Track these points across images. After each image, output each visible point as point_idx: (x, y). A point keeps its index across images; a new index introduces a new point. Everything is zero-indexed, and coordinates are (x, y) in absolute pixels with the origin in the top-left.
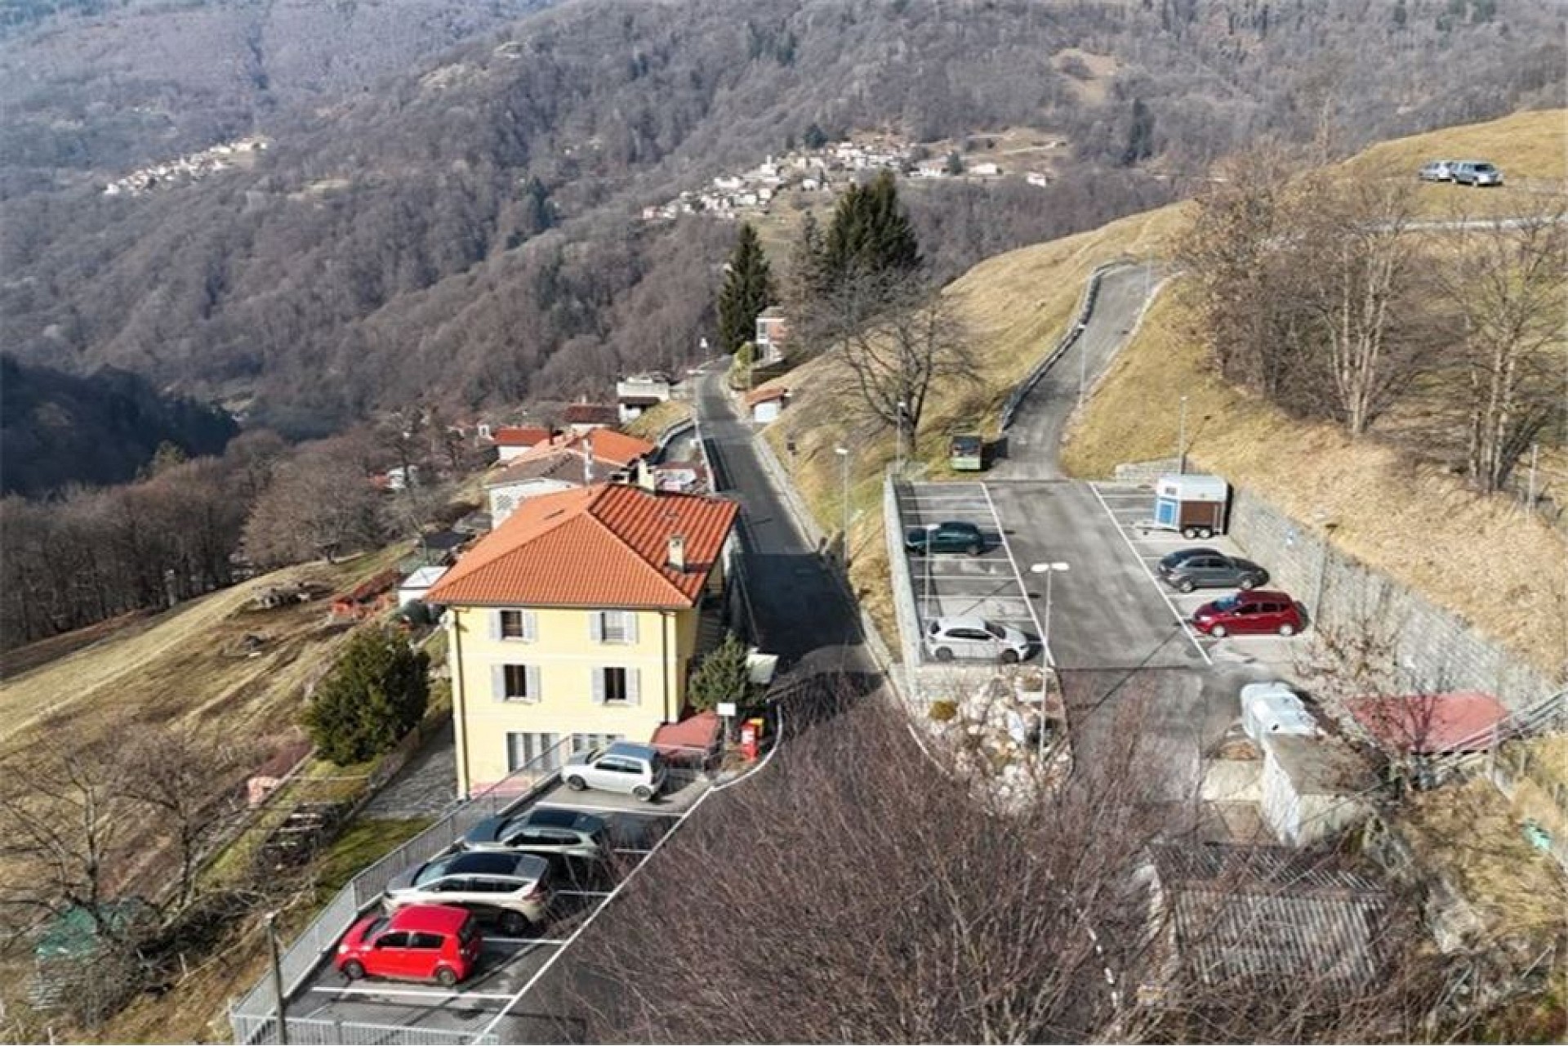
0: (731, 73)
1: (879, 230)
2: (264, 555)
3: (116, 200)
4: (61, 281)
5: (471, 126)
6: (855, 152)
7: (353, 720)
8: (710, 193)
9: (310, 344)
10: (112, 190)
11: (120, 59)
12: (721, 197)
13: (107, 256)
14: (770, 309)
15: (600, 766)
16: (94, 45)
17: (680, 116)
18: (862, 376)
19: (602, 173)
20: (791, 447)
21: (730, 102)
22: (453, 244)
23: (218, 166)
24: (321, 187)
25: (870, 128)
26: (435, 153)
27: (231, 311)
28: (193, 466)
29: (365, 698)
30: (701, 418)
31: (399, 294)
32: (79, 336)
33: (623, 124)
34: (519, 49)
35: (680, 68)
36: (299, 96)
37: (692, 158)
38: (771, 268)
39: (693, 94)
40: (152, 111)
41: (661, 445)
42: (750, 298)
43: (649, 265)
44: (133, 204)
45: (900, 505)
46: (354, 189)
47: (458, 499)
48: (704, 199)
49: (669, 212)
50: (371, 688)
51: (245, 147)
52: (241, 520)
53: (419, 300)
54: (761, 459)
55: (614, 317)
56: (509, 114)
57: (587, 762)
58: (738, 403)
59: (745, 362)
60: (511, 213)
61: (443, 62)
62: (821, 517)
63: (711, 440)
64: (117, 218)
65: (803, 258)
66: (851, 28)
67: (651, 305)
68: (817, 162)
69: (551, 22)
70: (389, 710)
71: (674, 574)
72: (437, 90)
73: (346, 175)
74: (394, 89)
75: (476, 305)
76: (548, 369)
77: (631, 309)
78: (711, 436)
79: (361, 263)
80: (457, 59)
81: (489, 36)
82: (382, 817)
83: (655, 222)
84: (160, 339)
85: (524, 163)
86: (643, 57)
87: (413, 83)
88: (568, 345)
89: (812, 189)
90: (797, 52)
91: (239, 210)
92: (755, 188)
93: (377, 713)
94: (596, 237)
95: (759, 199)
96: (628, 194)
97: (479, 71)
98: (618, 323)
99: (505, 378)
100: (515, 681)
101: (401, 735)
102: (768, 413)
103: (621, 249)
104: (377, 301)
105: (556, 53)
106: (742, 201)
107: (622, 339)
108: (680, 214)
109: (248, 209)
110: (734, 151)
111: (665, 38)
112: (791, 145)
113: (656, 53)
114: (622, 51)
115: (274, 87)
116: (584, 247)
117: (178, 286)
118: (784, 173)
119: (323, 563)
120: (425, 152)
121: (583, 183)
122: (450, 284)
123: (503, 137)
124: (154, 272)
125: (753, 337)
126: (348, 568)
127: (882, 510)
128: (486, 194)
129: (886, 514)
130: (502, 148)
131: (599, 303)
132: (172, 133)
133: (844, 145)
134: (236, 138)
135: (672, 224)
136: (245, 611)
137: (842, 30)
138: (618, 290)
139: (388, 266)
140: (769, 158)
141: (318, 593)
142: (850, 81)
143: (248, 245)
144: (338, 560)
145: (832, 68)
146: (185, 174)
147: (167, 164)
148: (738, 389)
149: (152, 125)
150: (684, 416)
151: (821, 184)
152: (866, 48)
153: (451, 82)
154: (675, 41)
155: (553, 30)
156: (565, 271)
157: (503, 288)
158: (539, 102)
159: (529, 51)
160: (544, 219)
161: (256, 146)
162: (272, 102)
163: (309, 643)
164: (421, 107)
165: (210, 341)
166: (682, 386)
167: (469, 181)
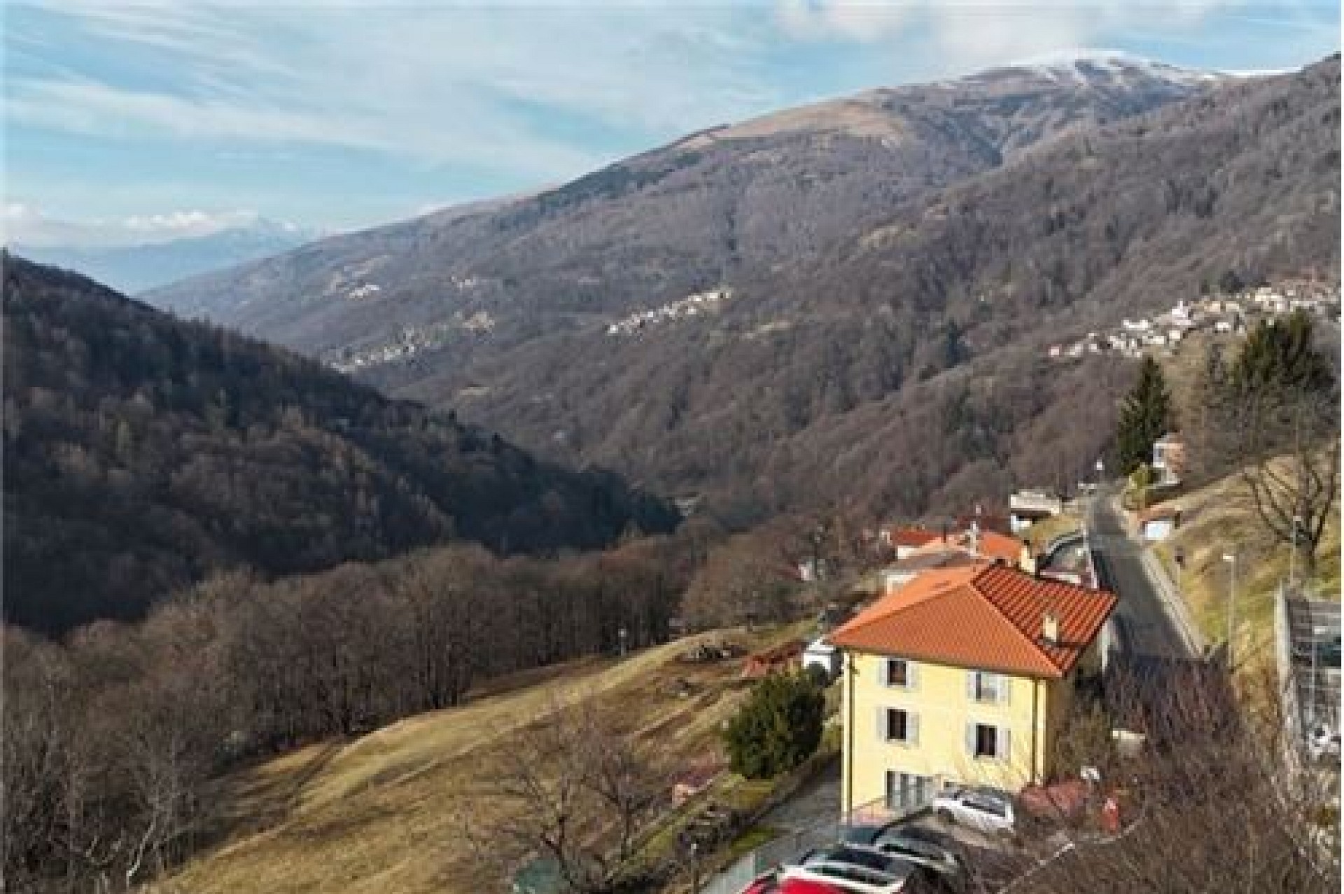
0: (1147, 226)
1: (1289, 365)
2: (695, 620)
3: (616, 337)
4: (570, 399)
5: (897, 276)
6: (1274, 297)
7: (760, 740)
8: (1118, 335)
9: (747, 454)
10: (614, 329)
11: (631, 230)
12: (1129, 337)
13: (605, 379)
14: (1168, 436)
15: (966, 803)
16: (613, 221)
17: (1093, 266)
18: (1255, 490)
19: (1013, 316)
20: (1179, 559)
21: (1144, 253)
22: (873, 376)
23: (692, 311)
24: (767, 328)
25: (1292, 274)
26: (865, 299)
27: (688, 425)
28: (651, 541)
29: (772, 724)
30: (1090, 532)
31: (823, 417)
32: (577, 442)
33: (1037, 272)
34: (946, 211)
35: (1096, 223)
36: (759, 256)
37: (1102, 302)
38: (1171, 398)
39: (1107, 245)
40: (647, 270)
41: (1049, 551)
42: (1149, 426)
43: (1052, 398)
44: (627, 340)
45: (1291, 618)
46: (796, 329)
47: (858, 588)
48: (1113, 339)
49: (1076, 351)
50: (777, 716)
51: (714, 296)
52: (681, 590)
53: (839, 422)
54: (1149, 572)
55: (1014, 444)
56: (932, 267)
57: (956, 797)
58: (1130, 520)
59: (1140, 486)
60: (925, 351)
61: (879, 224)
62: (1206, 627)
63: (1099, 552)
64: (615, 351)
65: (1206, 387)
66: (1276, 182)
67: (1051, 435)
68: (1232, 306)
69: (976, 187)
70: (790, 737)
71: (1048, 647)
72: (873, 249)
73: (790, 318)
74: (837, 248)
75: (888, 429)
76: (948, 488)
77: (1030, 438)
78: (1100, 547)
79: (795, 390)
80: (890, 222)
81: (921, 201)
82: (776, 825)
83: (1062, 360)
84: (634, 445)
85: (941, 309)
86: (1061, 215)
87: (854, 242)
88: (968, 469)
89: (1225, 331)
90: (1216, 206)
91: (703, 345)
92: (1164, 330)
93: (781, 738)
94: (1003, 372)
95: (1168, 340)
96: (1037, 334)
97: (909, 232)
98: (1019, 451)
99: (907, 494)
100: (897, 725)
101: (797, 762)
102: (1159, 531)
103: (1026, 383)
104: (804, 422)
105: (979, 215)
106: (1152, 341)
107: (1019, 464)
108: (1086, 351)
109: (711, 345)
110: (1145, 296)
111: (1082, 197)
112: (1205, 290)
113: (1073, 209)
114: (1041, 210)
115: (741, 249)
116: (990, 381)
117: (652, 403)
118: (1195, 317)
119: (742, 630)
120: (855, 299)
121: (994, 325)
122: (868, 409)
123: (924, 286)
124: (635, 395)
125: (1150, 460)
126: (761, 636)
127: (1271, 623)
128: (905, 335)
129: (1276, 625)
130: (923, 295)
131: (1001, 431)
132: (661, 286)
133: (1262, 290)
134: (709, 290)
135: (1077, 362)
136: (679, 660)
137: (1266, 183)
138: (1019, 421)
139: (816, 392)
140: (1181, 303)
141: (737, 652)
142: (1273, 231)
143: (707, 373)
144: (755, 628)
145: (1255, 219)
146: (667, 317)
147: (654, 309)
148: (1130, 509)
149: (647, 279)
150: (1073, 527)
151: (1236, 327)
152: (1291, 199)
153: (884, 240)
154: (1092, 199)
155: (978, 194)
156: (970, 400)
157: (912, 414)
158: (959, 257)
159: (954, 212)
160: (955, 355)
161: (722, 296)
162: (737, 260)
163: (728, 691)
164: (854, 263)
165: (670, 449)
166: (1074, 503)
167: (892, 323)
